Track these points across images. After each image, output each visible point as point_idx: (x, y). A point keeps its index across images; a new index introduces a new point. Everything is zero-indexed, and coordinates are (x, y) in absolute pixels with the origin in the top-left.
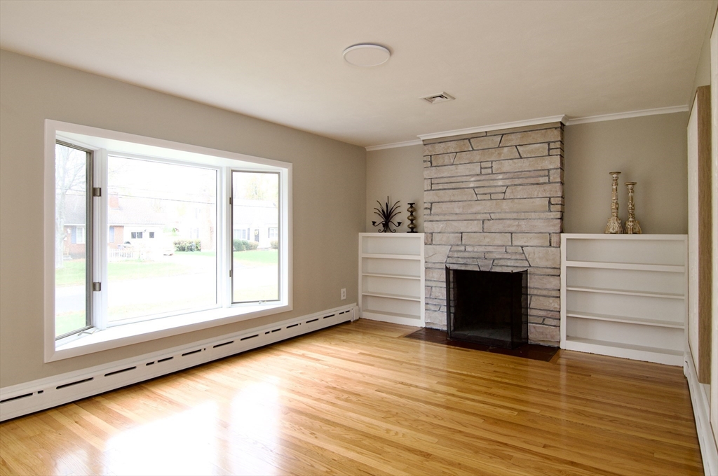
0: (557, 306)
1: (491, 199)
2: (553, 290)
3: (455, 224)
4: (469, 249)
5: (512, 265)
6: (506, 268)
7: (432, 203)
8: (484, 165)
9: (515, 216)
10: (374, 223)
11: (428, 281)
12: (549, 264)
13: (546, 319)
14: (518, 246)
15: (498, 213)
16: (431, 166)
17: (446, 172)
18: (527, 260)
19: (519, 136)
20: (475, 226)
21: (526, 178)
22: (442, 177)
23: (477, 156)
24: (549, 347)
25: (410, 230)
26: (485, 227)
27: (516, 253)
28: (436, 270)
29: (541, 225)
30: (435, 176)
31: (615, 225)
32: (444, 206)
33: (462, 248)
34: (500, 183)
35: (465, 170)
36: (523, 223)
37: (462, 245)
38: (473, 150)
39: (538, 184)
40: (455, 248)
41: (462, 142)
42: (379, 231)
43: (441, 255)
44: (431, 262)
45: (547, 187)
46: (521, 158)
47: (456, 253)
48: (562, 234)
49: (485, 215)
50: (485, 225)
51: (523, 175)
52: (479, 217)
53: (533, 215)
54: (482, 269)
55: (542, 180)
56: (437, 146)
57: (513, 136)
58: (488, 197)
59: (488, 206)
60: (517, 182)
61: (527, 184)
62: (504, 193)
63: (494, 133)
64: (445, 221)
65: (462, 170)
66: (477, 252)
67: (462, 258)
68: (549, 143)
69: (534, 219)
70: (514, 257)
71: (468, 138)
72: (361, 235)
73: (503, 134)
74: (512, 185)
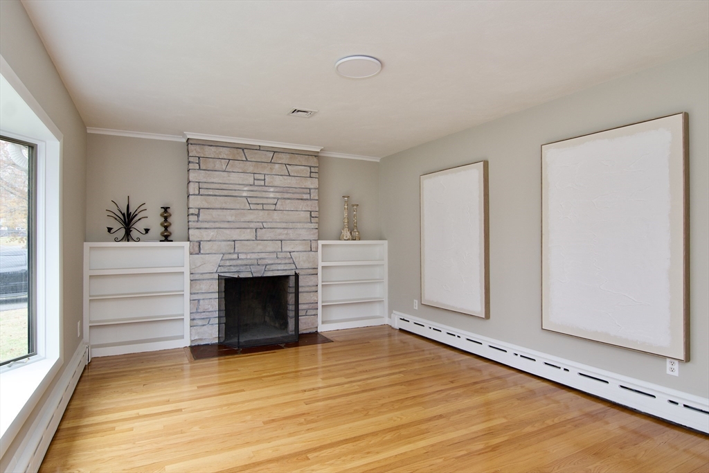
0: (316, 299)
1: (263, 209)
2: (313, 286)
3: (227, 231)
4: (241, 256)
5: (282, 268)
6: (276, 272)
7: (199, 209)
8: (257, 176)
9: (284, 225)
10: (110, 229)
11: (194, 294)
12: (310, 265)
13: (309, 311)
14: (287, 252)
15: (270, 222)
16: (200, 169)
17: (217, 178)
18: (294, 263)
19: (288, 156)
20: (249, 234)
21: (293, 193)
22: (213, 183)
23: (250, 167)
24: (310, 333)
25: (163, 239)
26: (258, 235)
27: (285, 258)
28: (204, 282)
29: (305, 234)
30: (205, 180)
31: (346, 234)
32: (215, 213)
33: (235, 256)
34: (272, 195)
35: (238, 178)
36: (290, 231)
37: (234, 253)
38: (247, 160)
39: (302, 199)
40: (227, 256)
41: (235, 150)
42: (116, 240)
43: (213, 264)
44: (198, 273)
45: (309, 203)
46: (290, 176)
47: (228, 262)
48: (319, 241)
49: (258, 224)
50: (258, 234)
51: (290, 190)
52: (252, 225)
53: (299, 225)
54: (255, 275)
55: (305, 196)
56: (207, 148)
57: (283, 155)
58: (260, 207)
59: (261, 215)
60: (286, 196)
61: (294, 199)
62: (276, 204)
63: (268, 150)
64: (215, 228)
65: (235, 178)
66: (250, 259)
67: (234, 266)
68: (310, 167)
69: (300, 229)
70: (283, 262)
71: (243, 148)
72: (87, 245)
73: (275, 151)
74: (281, 198)
